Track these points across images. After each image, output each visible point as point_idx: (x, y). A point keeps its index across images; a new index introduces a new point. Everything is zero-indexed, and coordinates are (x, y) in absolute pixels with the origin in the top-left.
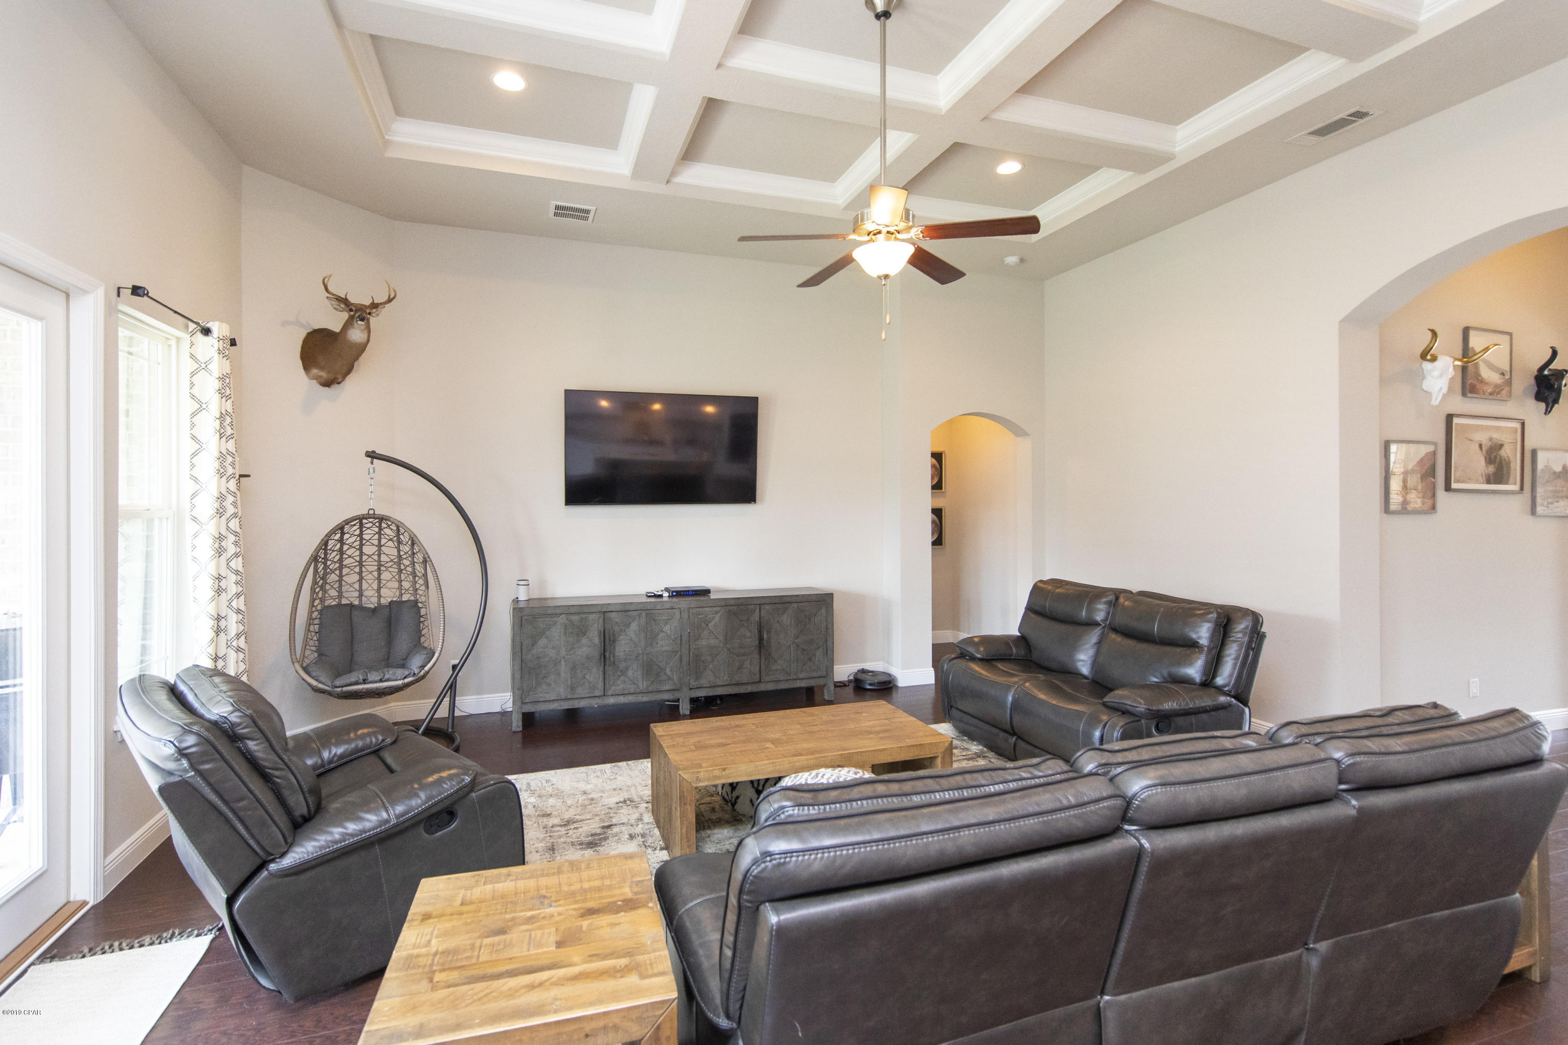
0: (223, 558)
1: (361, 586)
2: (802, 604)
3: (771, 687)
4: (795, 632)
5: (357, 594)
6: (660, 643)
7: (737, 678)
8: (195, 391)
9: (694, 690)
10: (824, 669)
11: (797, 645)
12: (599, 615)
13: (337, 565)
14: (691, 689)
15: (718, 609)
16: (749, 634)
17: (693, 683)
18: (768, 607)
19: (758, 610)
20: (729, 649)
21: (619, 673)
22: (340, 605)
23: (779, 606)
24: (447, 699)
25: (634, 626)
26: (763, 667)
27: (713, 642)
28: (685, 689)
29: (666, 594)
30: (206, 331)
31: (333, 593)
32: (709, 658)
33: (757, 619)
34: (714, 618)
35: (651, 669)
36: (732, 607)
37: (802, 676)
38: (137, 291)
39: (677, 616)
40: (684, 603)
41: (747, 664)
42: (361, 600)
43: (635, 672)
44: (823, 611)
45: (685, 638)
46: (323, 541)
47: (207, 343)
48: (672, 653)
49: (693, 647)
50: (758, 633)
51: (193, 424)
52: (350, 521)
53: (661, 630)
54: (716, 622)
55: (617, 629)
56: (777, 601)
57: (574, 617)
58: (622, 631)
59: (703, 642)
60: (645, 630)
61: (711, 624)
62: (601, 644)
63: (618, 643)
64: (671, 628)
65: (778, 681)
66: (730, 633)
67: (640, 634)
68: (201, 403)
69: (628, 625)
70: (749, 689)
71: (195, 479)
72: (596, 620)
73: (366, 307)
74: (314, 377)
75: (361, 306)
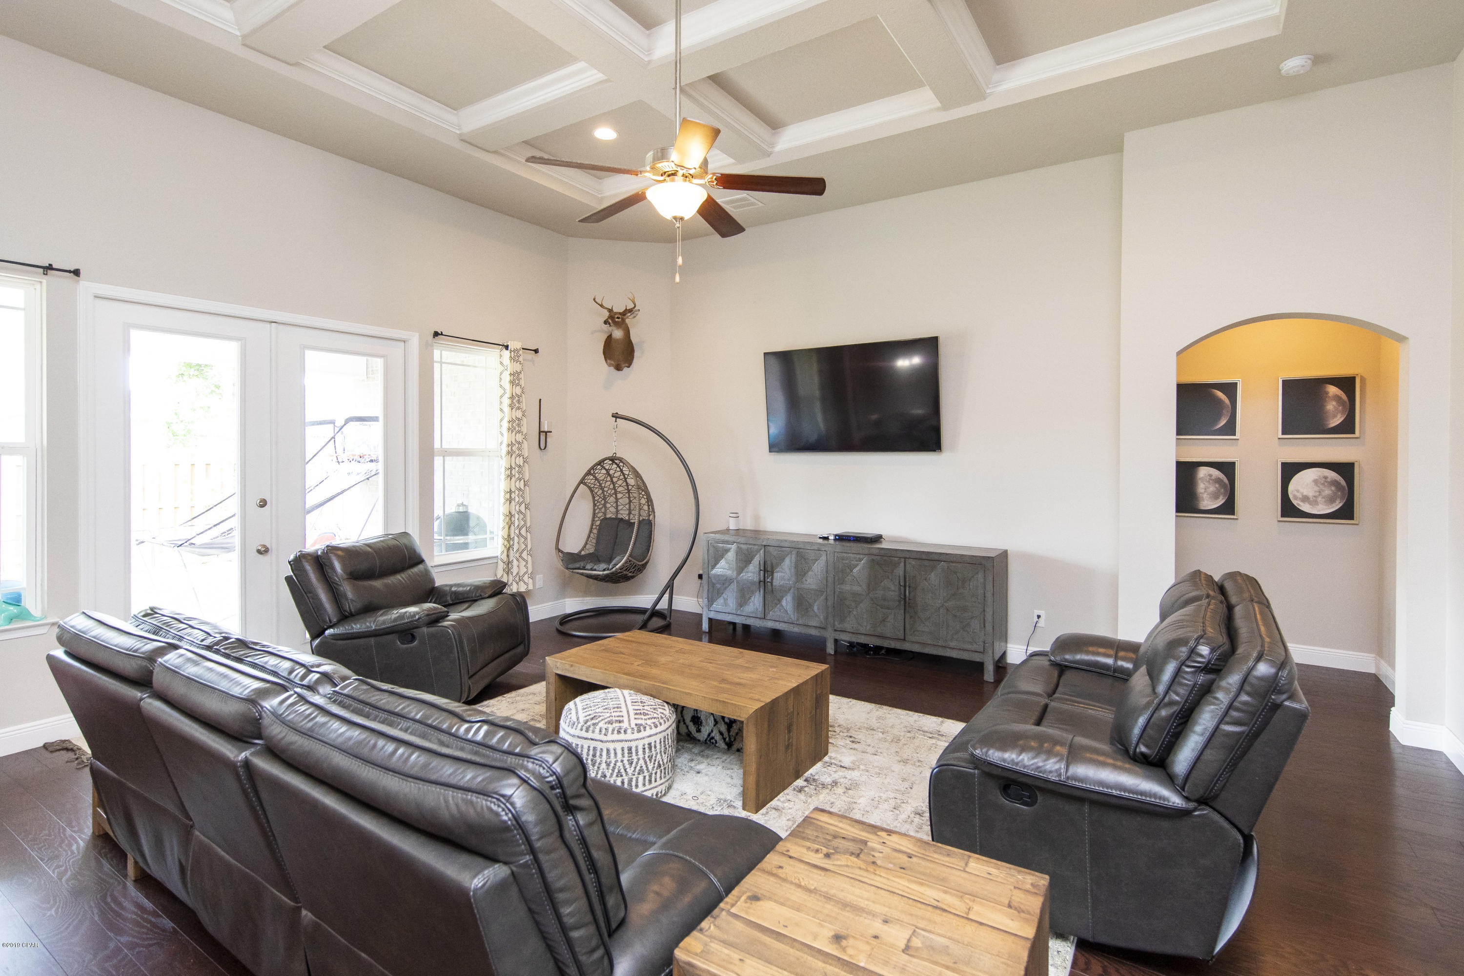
1: (630, 507)
2: (954, 564)
3: (916, 648)
4: (945, 594)
5: (627, 512)
6: (809, 581)
7: (879, 630)
8: (502, 383)
9: (837, 633)
10: (981, 643)
11: (947, 610)
12: (760, 548)
13: (613, 491)
14: (835, 630)
15: (861, 556)
16: (893, 588)
17: (838, 626)
18: (913, 562)
19: (902, 564)
20: (872, 599)
21: (776, 601)
22: (616, 519)
23: (926, 563)
24: (666, 596)
25: (787, 563)
26: (907, 626)
27: (856, 588)
28: (830, 629)
29: (831, 538)
30: (505, 348)
31: (613, 510)
32: (853, 604)
33: (901, 573)
34: (857, 565)
35: (802, 604)
36: (877, 557)
37: (953, 644)
38: (436, 334)
39: (824, 558)
40: (839, 546)
41: (891, 618)
42: (629, 517)
43: (787, 602)
44: (980, 576)
45: (830, 580)
46: (588, 473)
47: (506, 354)
48: (820, 592)
49: (837, 590)
50: (902, 588)
51: (501, 403)
52: (603, 461)
53: (810, 569)
54: (860, 569)
55: (774, 561)
56: (924, 557)
57: (743, 546)
58: (778, 564)
59: (847, 587)
60: (796, 567)
61: (855, 571)
62: (762, 572)
63: (775, 575)
64: (818, 568)
65: (924, 644)
66: (873, 583)
67: (793, 570)
68: (504, 389)
69: (783, 560)
70: (893, 645)
71: (502, 434)
72: (758, 551)
73: (620, 313)
74: (610, 365)
75: (616, 313)
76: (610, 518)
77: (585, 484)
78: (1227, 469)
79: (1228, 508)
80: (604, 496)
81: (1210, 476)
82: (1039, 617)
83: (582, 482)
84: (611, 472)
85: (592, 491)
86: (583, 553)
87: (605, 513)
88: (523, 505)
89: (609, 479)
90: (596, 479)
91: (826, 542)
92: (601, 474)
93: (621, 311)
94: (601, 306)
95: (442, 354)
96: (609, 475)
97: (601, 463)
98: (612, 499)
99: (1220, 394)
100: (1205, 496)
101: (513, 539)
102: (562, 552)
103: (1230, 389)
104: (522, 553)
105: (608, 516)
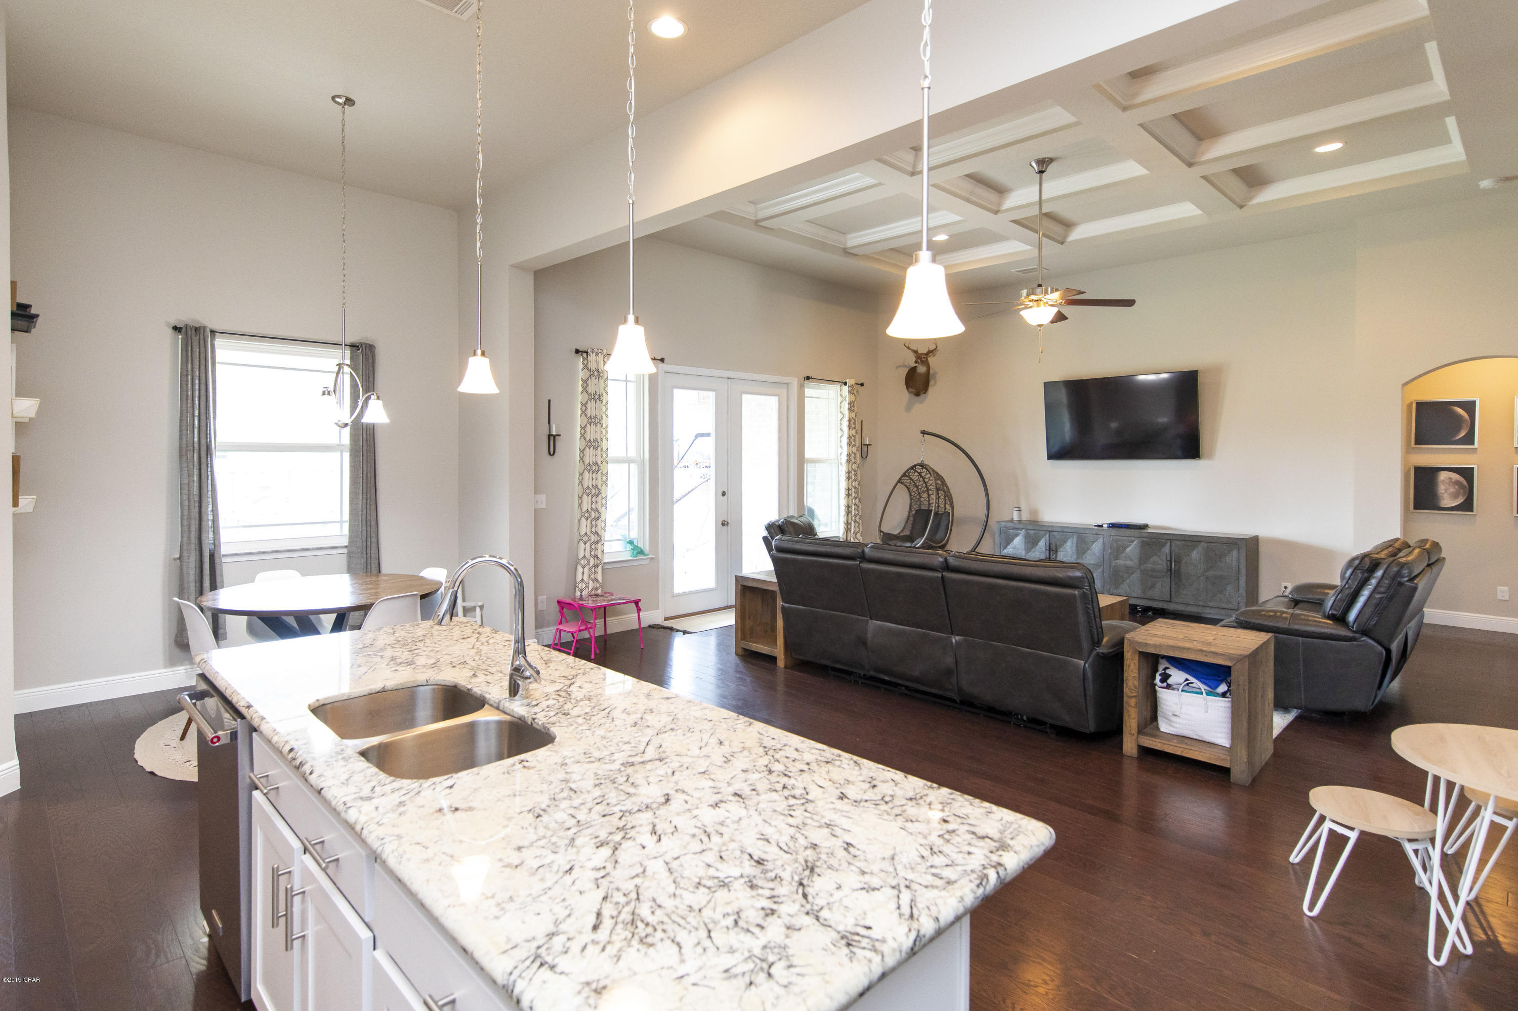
0: (850, 481)
2: (1212, 544)
4: (1205, 566)
6: (1088, 557)
7: (1149, 594)
8: (842, 410)
10: (1234, 601)
11: (1207, 578)
12: (1046, 533)
15: (1133, 539)
16: (1160, 562)
17: (1113, 591)
18: (1178, 543)
19: (1168, 544)
20: (1142, 570)
23: (1189, 543)
25: (1069, 543)
26: (1173, 590)
27: (1129, 563)
29: (1105, 526)
30: (845, 384)
31: (925, 503)
32: (1126, 574)
33: (1168, 551)
34: (1130, 545)
36: (1146, 539)
37: (1212, 604)
38: (808, 378)
39: (1101, 540)
40: (1114, 532)
41: (1159, 585)
42: (938, 509)
44: (1235, 553)
45: (1107, 557)
46: (904, 475)
47: (846, 389)
48: (1098, 566)
49: (1113, 564)
50: (1169, 563)
51: (841, 424)
52: (915, 466)
53: (1088, 549)
54: (1133, 549)
55: (1058, 543)
56: (1187, 539)
57: (1032, 532)
58: (1061, 545)
59: (1121, 562)
60: (1077, 547)
61: (1128, 549)
62: (1048, 552)
63: (1059, 553)
64: (1096, 548)
65: (1187, 605)
66: (1144, 558)
67: (1074, 549)
68: (843, 415)
69: (1065, 542)
70: (1160, 605)
71: (841, 447)
72: (1044, 536)
73: (925, 354)
74: (910, 392)
75: (922, 354)
76: (923, 510)
77: (902, 483)
78: (1467, 474)
79: (1467, 505)
80: (919, 492)
81: (1450, 479)
82: (1286, 588)
83: (899, 481)
84: (923, 474)
85: (908, 489)
86: (901, 534)
87: (920, 506)
88: (857, 499)
89: (921, 479)
90: (912, 480)
91: (1101, 528)
92: (915, 477)
93: (925, 352)
94: (908, 348)
95: (811, 391)
96: (921, 476)
97: (913, 468)
98: (925, 495)
99: (1460, 411)
100: (1445, 495)
101: (850, 524)
102: (883, 532)
103: (1469, 407)
104: (856, 534)
105: (922, 508)
